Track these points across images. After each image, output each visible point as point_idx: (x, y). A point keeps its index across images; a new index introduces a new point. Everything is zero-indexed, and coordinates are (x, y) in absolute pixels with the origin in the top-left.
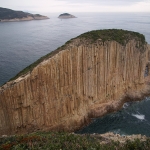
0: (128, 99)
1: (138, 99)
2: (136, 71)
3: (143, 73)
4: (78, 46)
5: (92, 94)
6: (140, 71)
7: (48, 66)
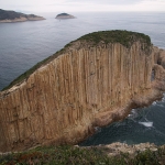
0: (134, 105)
1: (144, 105)
2: (142, 75)
3: (149, 77)
4: (79, 49)
5: (96, 102)
6: (146, 75)
7: (46, 73)
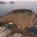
1: (29, 28)
4: (11, 14)
6: (30, 20)
7: (2, 20)
